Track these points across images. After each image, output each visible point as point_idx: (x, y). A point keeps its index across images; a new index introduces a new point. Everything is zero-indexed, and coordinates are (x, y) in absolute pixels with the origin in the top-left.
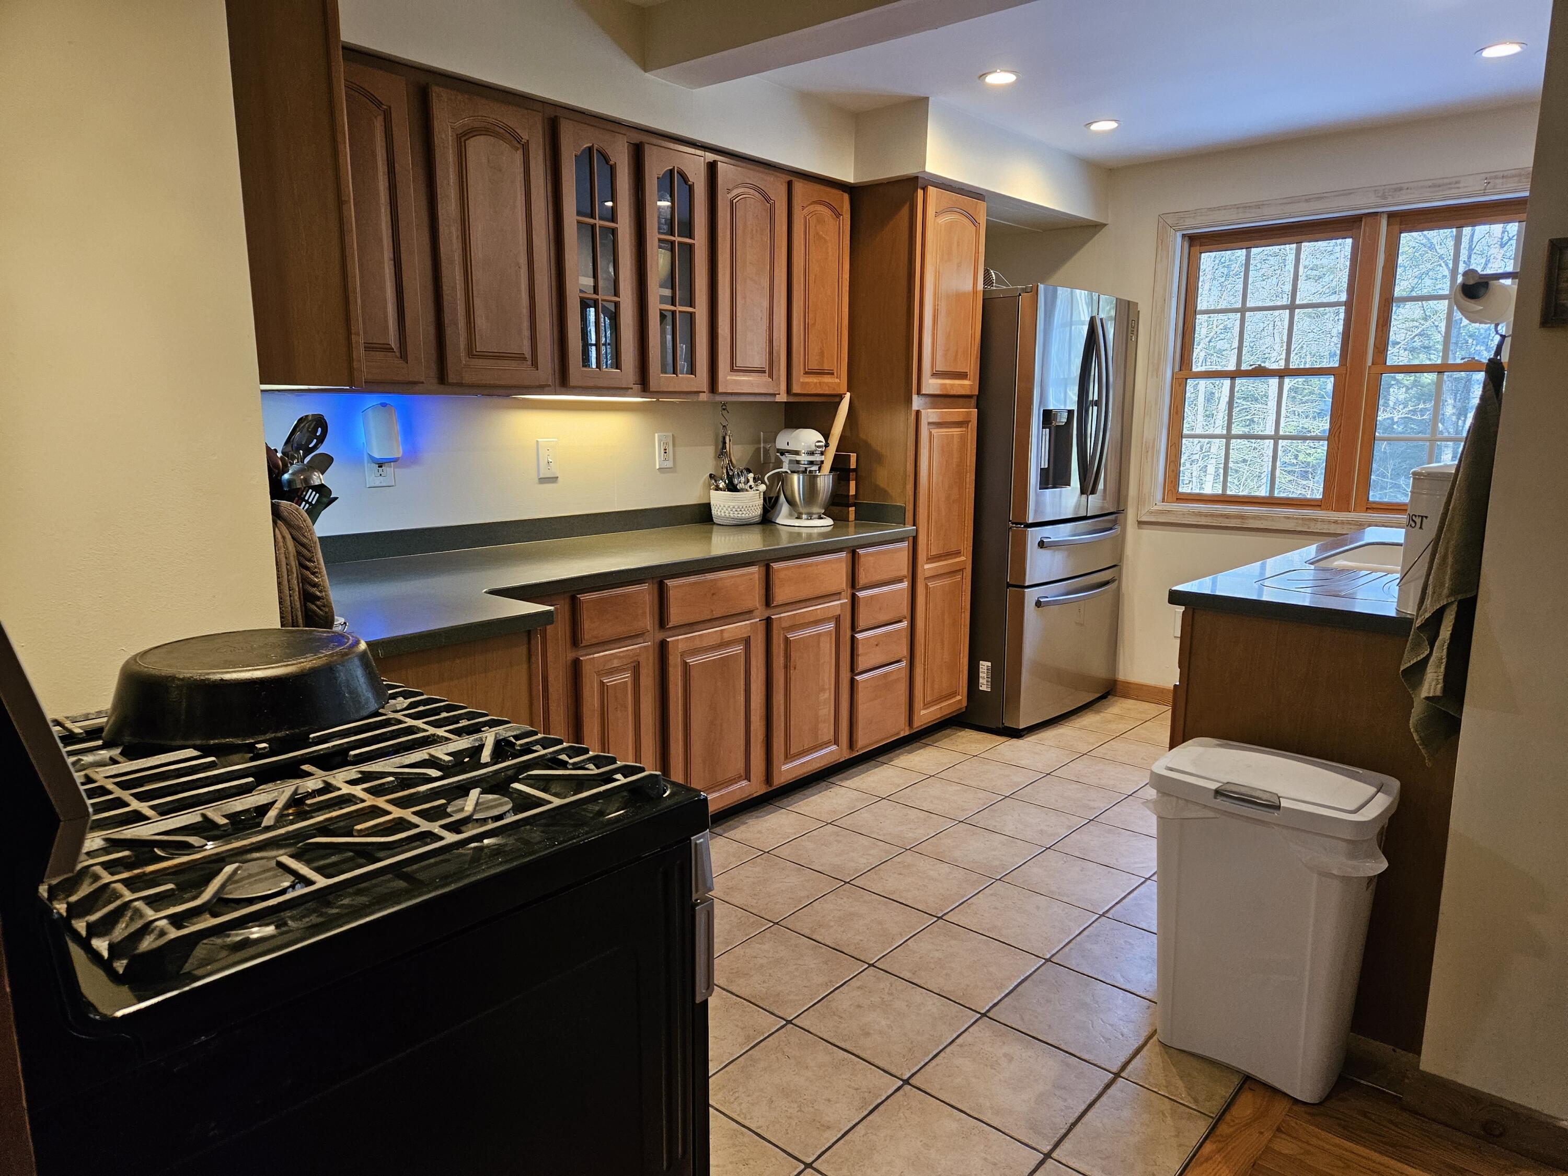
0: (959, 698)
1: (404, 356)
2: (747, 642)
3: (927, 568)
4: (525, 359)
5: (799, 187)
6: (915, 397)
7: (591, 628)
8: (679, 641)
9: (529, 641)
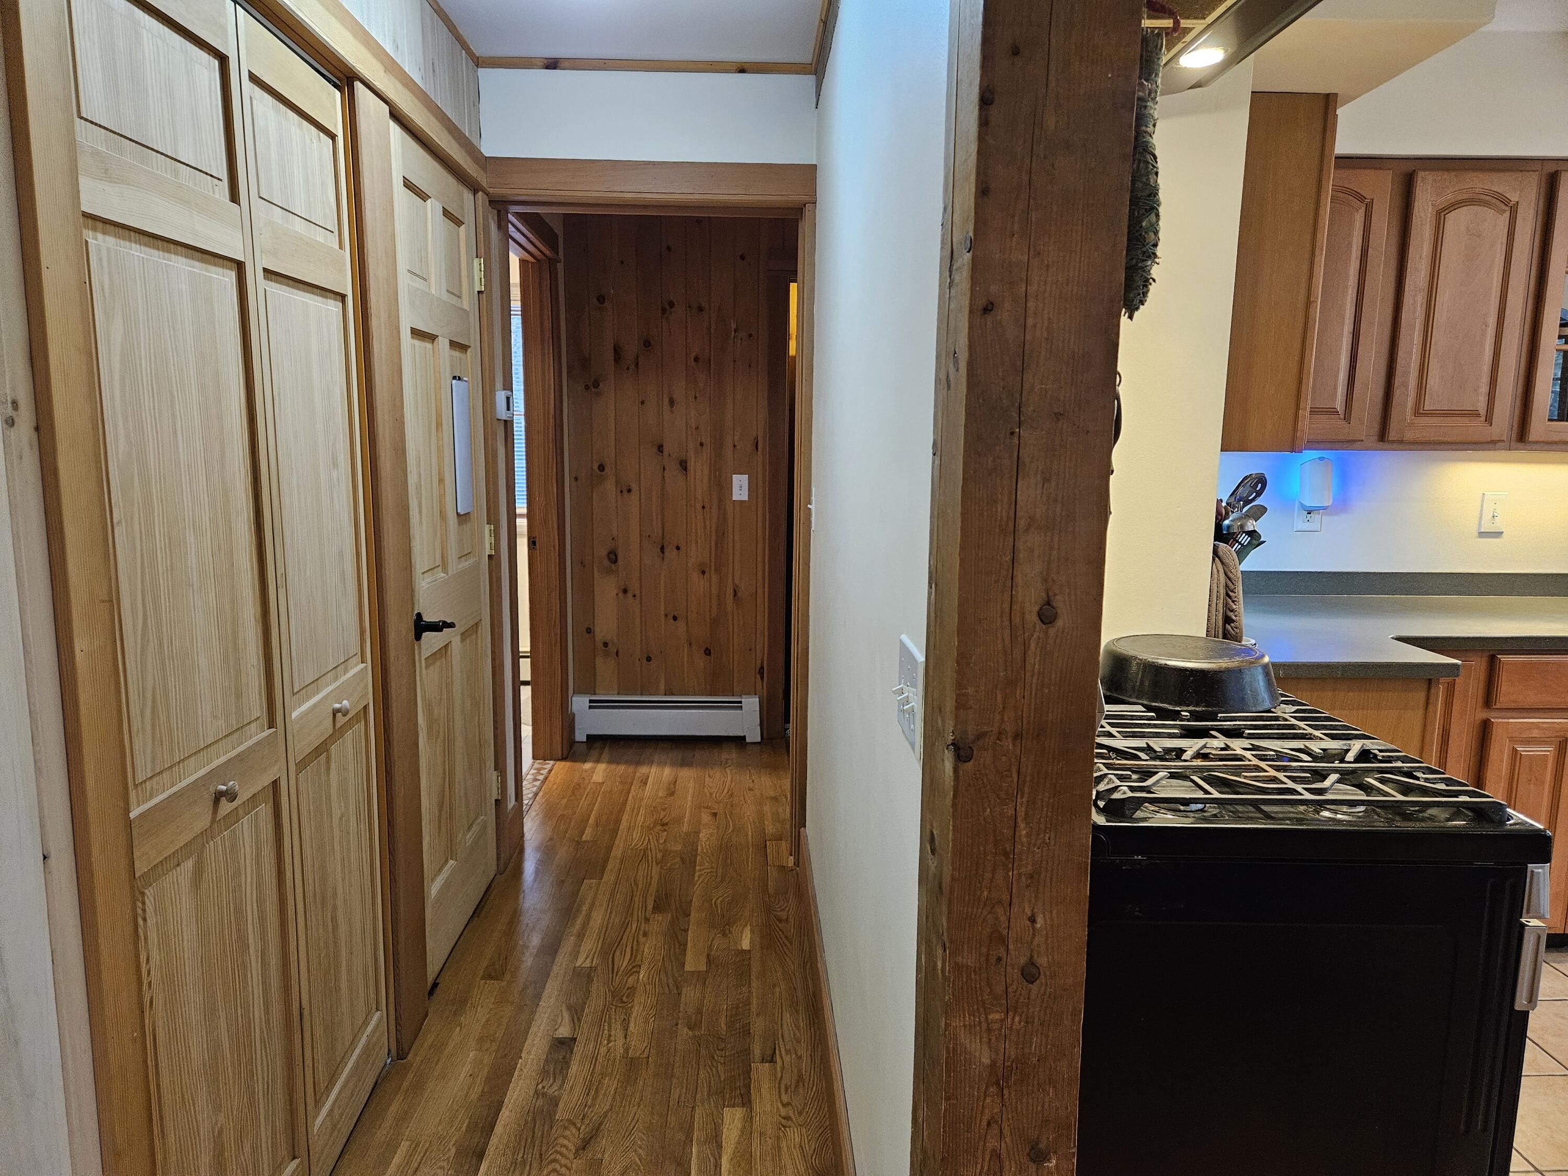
1: (1347, 417)
4: (1478, 415)
7: (1507, 691)
9: (1429, 689)
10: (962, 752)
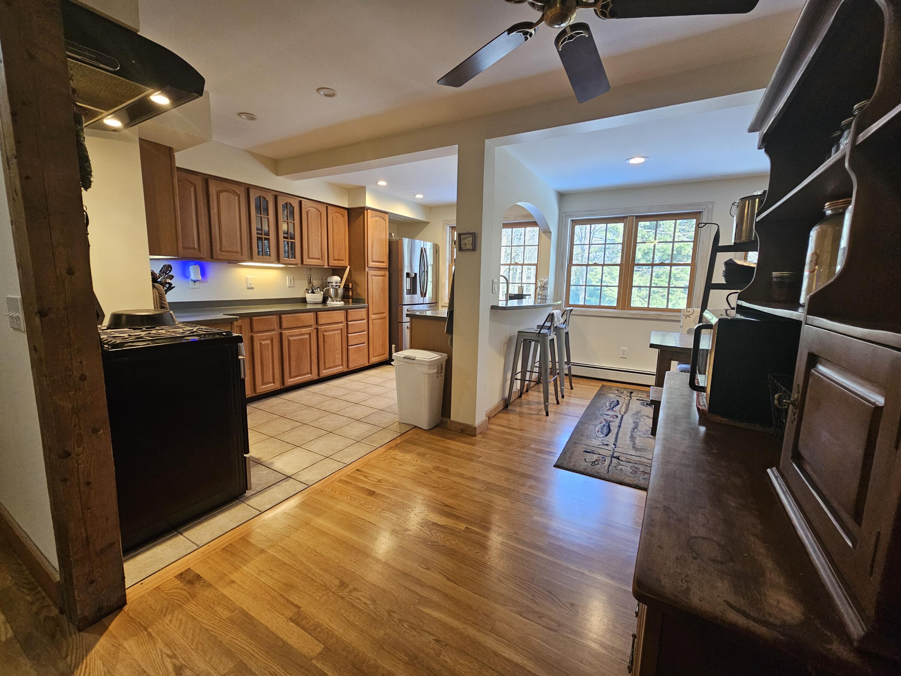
0: (386, 355)
1: (200, 251)
2: (310, 334)
3: (372, 316)
4: (239, 253)
5: (330, 208)
6: (366, 268)
7: (256, 327)
8: (286, 333)
9: (231, 326)
10: (42, 314)
